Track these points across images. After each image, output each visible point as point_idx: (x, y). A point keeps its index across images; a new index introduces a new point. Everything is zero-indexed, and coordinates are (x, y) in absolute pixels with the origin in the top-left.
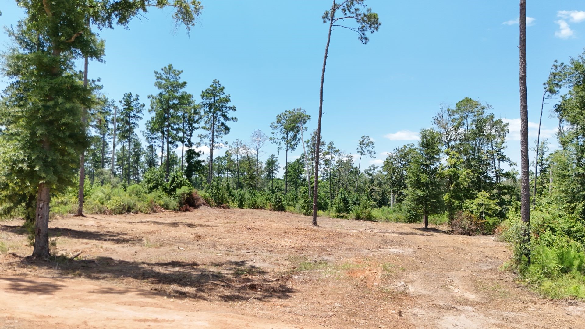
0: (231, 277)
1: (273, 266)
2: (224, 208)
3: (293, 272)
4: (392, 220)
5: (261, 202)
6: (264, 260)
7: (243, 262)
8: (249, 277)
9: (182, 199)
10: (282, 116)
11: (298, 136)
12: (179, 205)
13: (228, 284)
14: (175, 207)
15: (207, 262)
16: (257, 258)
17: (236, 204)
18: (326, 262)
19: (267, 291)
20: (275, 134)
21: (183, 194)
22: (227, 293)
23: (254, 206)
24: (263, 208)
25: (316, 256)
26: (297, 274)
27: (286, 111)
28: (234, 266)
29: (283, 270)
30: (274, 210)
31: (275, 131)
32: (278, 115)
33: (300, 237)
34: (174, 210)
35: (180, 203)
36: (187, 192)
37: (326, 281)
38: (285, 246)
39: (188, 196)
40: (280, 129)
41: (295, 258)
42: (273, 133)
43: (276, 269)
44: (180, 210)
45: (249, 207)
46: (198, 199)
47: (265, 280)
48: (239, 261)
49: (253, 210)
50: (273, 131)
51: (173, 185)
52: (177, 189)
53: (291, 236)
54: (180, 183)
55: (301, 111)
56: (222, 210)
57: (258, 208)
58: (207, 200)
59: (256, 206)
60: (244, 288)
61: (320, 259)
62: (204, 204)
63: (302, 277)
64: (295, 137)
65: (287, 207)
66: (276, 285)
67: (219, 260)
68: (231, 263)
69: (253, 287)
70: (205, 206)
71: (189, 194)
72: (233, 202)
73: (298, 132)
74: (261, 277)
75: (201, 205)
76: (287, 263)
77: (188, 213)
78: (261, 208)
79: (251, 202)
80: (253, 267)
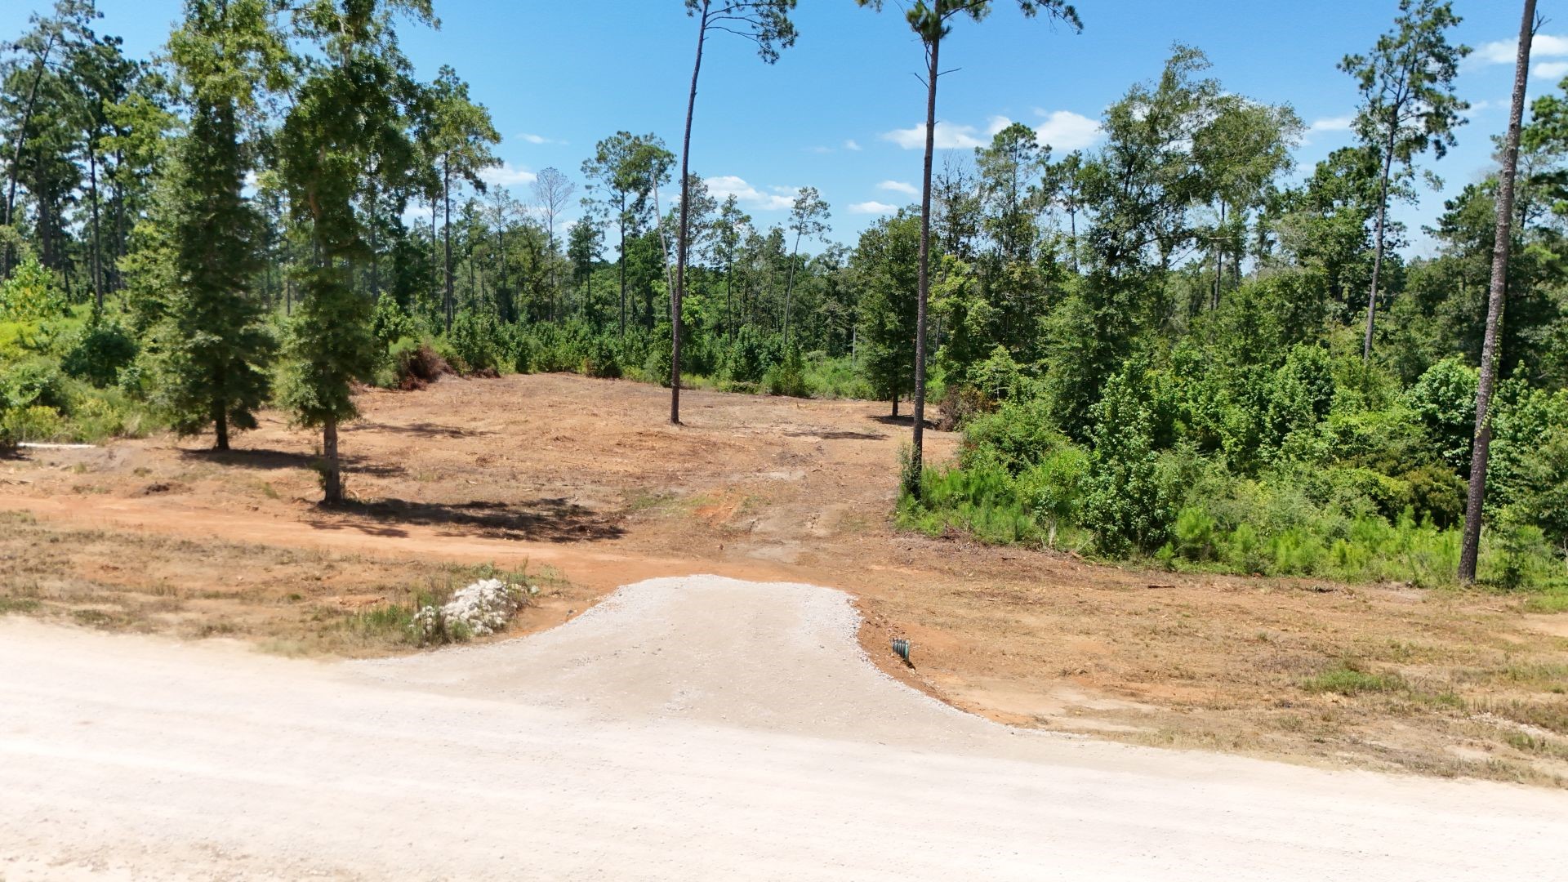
0: (554, 519)
1: (602, 505)
2: (488, 376)
3: (626, 512)
4: (846, 395)
5: (566, 358)
6: (589, 497)
7: (561, 500)
8: (575, 519)
9: (402, 364)
10: (609, 146)
11: (648, 203)
12: (397, 378)
13: (554, 527)
14: (391, 381)
15: (517, 501)
16: (579, 493)
17: (512, 366)
18: (672, 495)
19: (596, 532)
20: (593, 190)
21: (403, 354)
22: (557, 535)
23: (551, 366)
24: (571, 369)
25: (661, 488)
26: (632, 514)
27: (619, 133)
28: (552, 506)
29: (614, 509)
30: (597, 375)
31: (593, 182)
32: (600, 142)
33: (644, 453)
34: (389, 387)
35: (400, 373)
36: (412, 349)
37: (666, 520)
38: (618, 472)
39: (414, 357)
40: (605, 177)
41: (632, 491)
42: (588, 187)
43: (606, 508)
44: (400, 387)
45: (541, 369)
46: (433, 361)
47: (593, 522)
48: (555, 498)
49: (550, 375)
50: (589, 182)
51: (381, 334)
52: (391, 343)
53: (628, 451)
54: (395, 330)
55: (653, 143)
56: (484, 380)
57: (560, 370)
58: (450, 361)
59: (555, 365)
60: (573, 530)
61: (667, 492)
62: (446, 370)
63: (637, 516)
64: (640, 204)
65: (626, 369)
66: (606, 527)
67: (530, 499)
68: (547, 502)
69: (582, 529)
70: (447, 375)
71: (414, 353)
72: (506, 361)
73: (647, 191)
74: (590, 518)
75: (440, 373)
76: (620, 499)
77: (417, 393)
78: (568, 369)
79: (543, 357)
80: (576, 506)
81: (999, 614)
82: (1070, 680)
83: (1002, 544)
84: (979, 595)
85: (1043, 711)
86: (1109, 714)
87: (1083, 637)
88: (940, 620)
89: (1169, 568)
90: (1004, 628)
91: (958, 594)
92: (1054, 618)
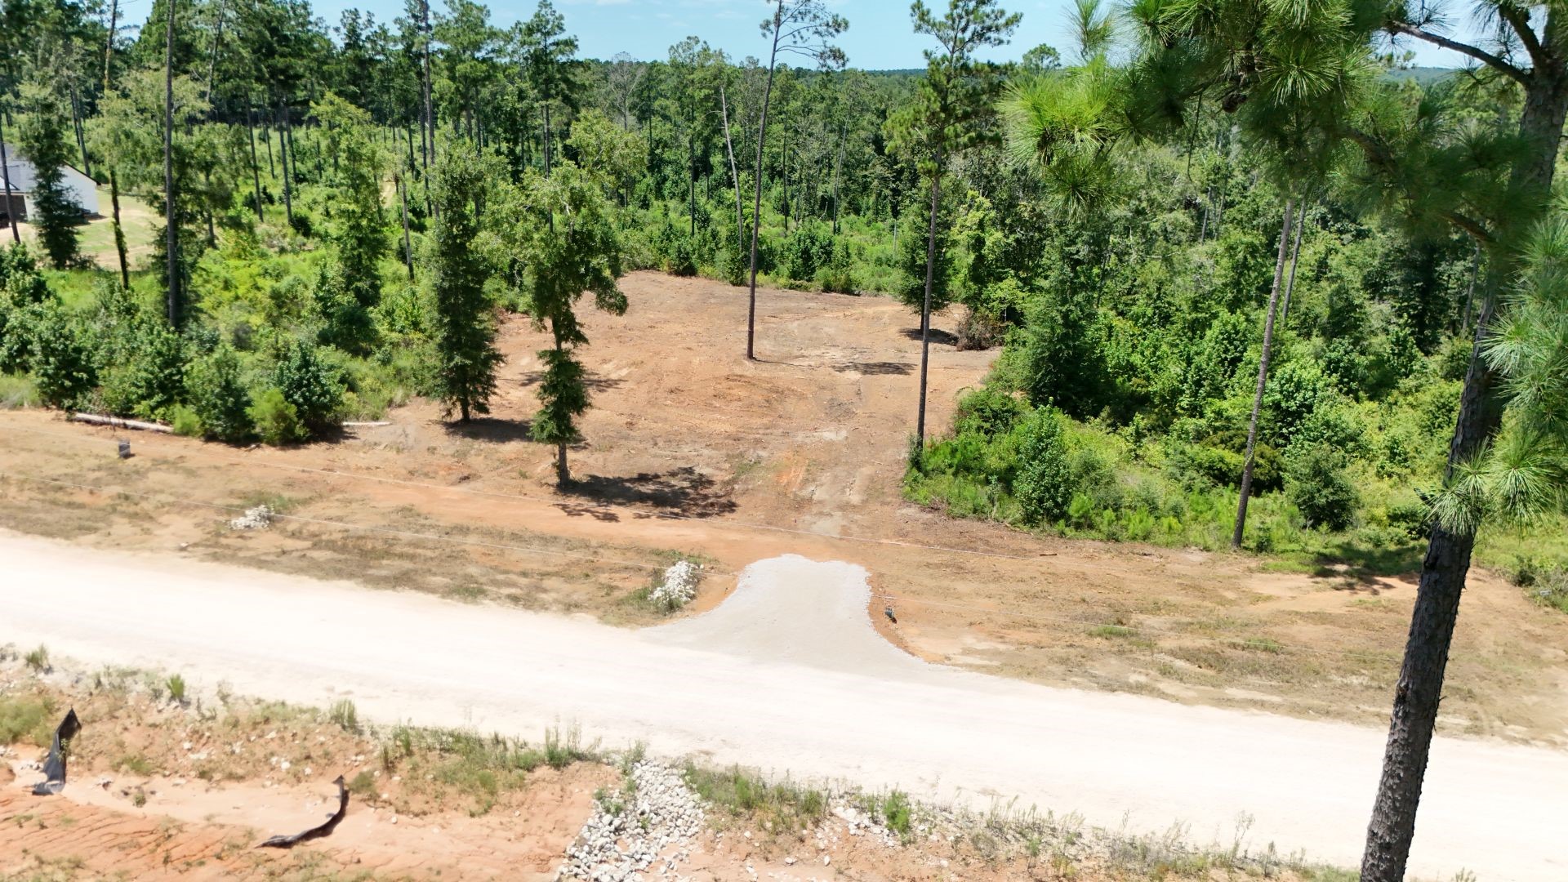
0: (692, 491)
3: (734, 479)
5: (650, 257)
6: (707, 465)
7: (690, 467)
8: (705, 491)
13: (695, 501)
15: (665, 472)
16: (700, 461)
18: (759, 460)
19: (721, 507)
23: (638, 266)
25: (752, 451)
26: (737, 481)
28: (687, 476)
29: (725, 477)
30: (677, 274)
33: (734, 405)
37: (759, 489)
38: (721, 433)
41: (733, 456)
43: (720, 475)
45: (631, 268)
47: (716, 494)
48: (687, 467)
49: (638, 275)
53: (723, 405)
57: (645, 268)
61: (755, 456)
63: (741, 486)
65: (701, 268)
66: (724, 499)
67: (672, 468)
69: (712, 503)
74: (713, 490)
76: (727, 465)
78: (652, 268)
80: (701, 475)
81: (946, 583)
82: (973, 628)
83: (964, 516)
84: (938, 566)
85: (950, 652)
86: (982, 653)
87: (987, 599)
88: (913, 589)
89: (1062, 534)
90: (946, 593)
91: (928, 565)
92: (975, 585)
